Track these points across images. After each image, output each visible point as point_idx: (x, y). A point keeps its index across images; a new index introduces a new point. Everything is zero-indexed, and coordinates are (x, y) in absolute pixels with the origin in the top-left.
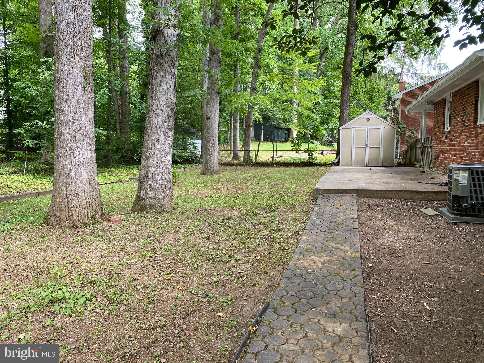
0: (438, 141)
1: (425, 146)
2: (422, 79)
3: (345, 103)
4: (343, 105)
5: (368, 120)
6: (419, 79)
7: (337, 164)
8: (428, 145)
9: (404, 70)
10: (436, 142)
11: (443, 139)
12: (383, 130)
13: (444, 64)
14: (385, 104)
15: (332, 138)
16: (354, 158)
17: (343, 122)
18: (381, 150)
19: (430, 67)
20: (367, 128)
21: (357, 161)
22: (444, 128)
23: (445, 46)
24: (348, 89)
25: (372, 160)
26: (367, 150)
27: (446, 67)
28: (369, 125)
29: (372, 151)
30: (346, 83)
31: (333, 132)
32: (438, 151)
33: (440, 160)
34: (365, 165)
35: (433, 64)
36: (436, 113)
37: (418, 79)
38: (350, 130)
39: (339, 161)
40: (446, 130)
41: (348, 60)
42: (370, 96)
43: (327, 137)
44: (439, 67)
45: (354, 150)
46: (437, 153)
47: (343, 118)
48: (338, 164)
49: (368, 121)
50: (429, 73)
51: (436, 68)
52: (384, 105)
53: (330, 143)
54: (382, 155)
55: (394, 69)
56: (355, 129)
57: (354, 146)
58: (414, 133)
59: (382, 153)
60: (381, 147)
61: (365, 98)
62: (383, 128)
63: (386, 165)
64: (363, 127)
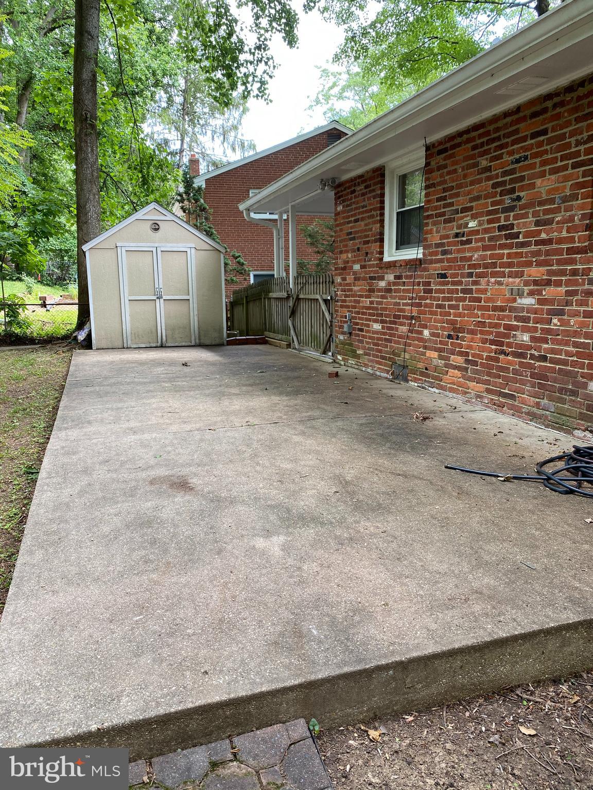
0: (355, 288)
1: (301, 296)
2: (214, 164)
3: (87, 186)
4: (82, 190)
5: (156, 228)
6: (210, 165)
7: (85, 343)
8: (318, 297)
9: (185, 146)
10: (351, 290)
11: (382, 284)
12: (193, 256)
13: (250, 142)
14: (180, 195)
15: (62, 271)
16: (128, 326)
17: (88, 234)
18: (194, 305)
19: (225, 144)
20: (154, 250)
21: (136, 335)
22: (382, 253)
23: (248, 110)
24: (92, 150)
25: (173, 330)
26: (160, 304)
27: (253, 146)
28: (157, 241)
29: (174, 307)
30: (86, 135)
31: (62, 257)
32: (358, 313)
33: (370, 338)
34: (159, 344)
35: (231, 139)
36: (343, 212)
37: (208, 166)
38: (110, 254)
39: (89, 336)
40: (387, 258)
41: (86, 75)
42: (143, 176)
43: (52, 268)
44: (242, 145)
45: (127, 309)
46: (355, 318)
47: (86, 223)
48: (87, 344)
49: (157, 230)
50: (226, 156)
51: (237, 148)
52: (179, 198)
53: (59, 281)
54: (196, 318)
55: (166, 142)
56: (124, 250)
57: (126, 296)
58: (243, 264)
59: (196, 313)
60: (193, 297)
61: (131, 179)
62: (193, 250)
63: (208, 342)
64: (144, 246)
